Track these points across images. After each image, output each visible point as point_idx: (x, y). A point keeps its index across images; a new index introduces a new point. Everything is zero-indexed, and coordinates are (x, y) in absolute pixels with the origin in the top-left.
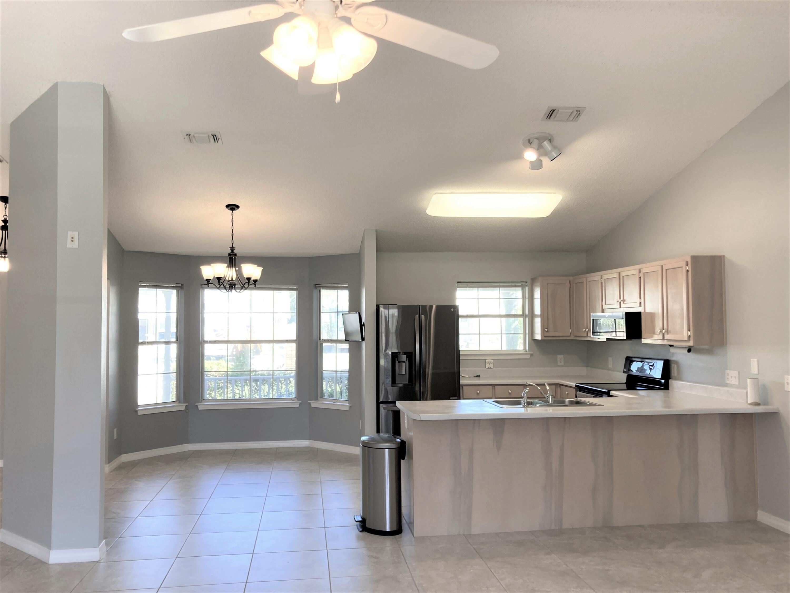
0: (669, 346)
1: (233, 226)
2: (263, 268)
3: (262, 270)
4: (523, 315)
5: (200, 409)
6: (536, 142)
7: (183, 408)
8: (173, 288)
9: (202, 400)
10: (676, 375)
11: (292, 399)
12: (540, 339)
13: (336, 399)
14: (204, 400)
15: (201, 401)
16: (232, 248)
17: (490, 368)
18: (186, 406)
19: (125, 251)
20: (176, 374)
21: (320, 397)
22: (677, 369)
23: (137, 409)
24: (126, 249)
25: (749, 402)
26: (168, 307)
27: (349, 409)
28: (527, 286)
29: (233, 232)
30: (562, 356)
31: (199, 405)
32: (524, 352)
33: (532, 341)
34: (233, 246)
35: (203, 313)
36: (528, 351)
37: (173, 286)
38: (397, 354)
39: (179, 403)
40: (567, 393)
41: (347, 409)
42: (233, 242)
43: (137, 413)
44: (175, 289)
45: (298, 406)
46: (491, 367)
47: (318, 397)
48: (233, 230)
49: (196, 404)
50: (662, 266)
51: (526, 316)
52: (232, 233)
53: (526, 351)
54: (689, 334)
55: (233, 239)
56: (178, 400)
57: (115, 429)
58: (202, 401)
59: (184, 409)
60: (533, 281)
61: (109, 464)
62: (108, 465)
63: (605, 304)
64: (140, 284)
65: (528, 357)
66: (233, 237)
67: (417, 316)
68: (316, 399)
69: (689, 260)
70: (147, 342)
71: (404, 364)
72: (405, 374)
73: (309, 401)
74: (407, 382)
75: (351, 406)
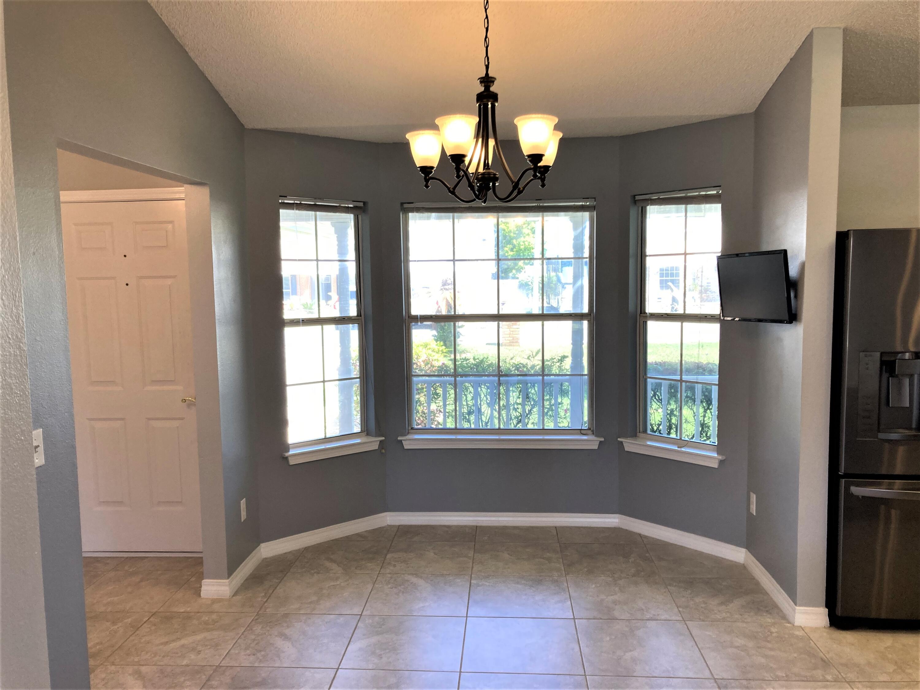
1: (487, 17)
5: (406, 447)
7: (375, 446)
8: (347, 210)
9: (410, 428)
11: (582, 432)
14: (412, 428)
15: (408, 430)
16: (487, 81)
18: (381, 442)
19: (246, 129)
20: (361, 381)
23: (287, 454)
24: (249, 124)
26: (342, 249)
27: (719, 466)
29: (488, 36)
31: (404, 440)
34: (487, 74)
35: (407, 261)
37: (347, 206)
38: (897, 356)
39: (368, 434)
41: (716, 466)
42: (488, 63)
43: (288, 461)
44: (351, 213)
45: (596, 447)
47: (638, 432)
48: (487, 29)
49: (399, 438)
52: (486, 37)
55: (489, 55)
56: (366, 430)
57: (243, 502)
58: (410, 431)
59: (377, 448)
61: (230, 579)
62: (227, 581)
64: (280, 201)
66: (489, 48)
68: (634, 435)
70: (301, 320)
71: (907, 381)
72: (908, 405)
73: (619, 439)
74: (914, 426)
75: (724, 460)
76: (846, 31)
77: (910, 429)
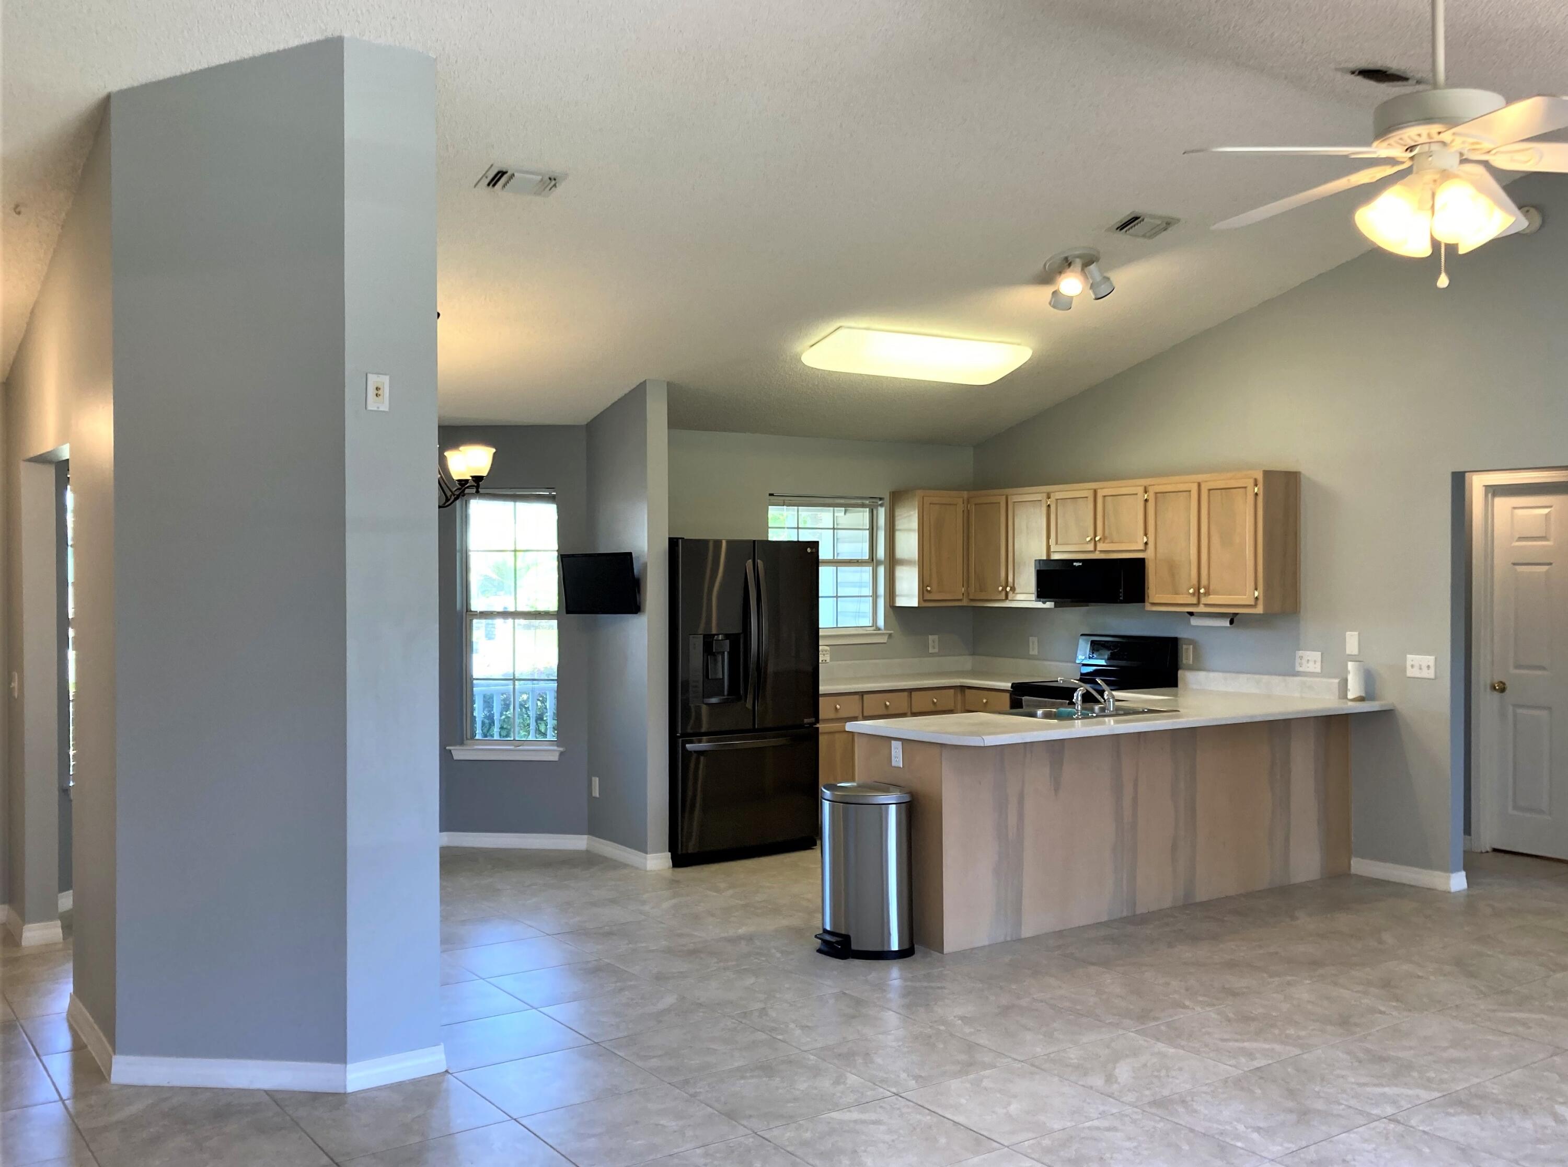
0: (1187, 614)
2: (496, 449)
3: (495, 454)
4: (872, 560)
6: (1078, 263)
10: (1191, 662)
12: (916, 605)
13: (514, 740)
17: (824, 662)
21: (469, 737)
22: (1193, 651)
25: (1351, 695)
27: (559, 759)
28: (881, 505)
30: (936, 637)
32: (874, 630)
33: (891, 610)
36: (884, 628)
38: (713, 637)
40: (985, 701)
41: (554, 757)
46: (826, 661)
47: (465, 739)
50: (1199, 485)
51: (879, 563)
53: (879, 629)
54: (1256, 594)
60: (896, 498)
63: (1057, 543)
65: (884, 639)
67: (750, 561)
68: (462, 743)
69: (1260, 478)
71: (720, 658)
72: (721, 677)
73: (447, 748)
74: (726, 693)
75: (565, 752)
76: (668, 384)
77: (724, 695)
